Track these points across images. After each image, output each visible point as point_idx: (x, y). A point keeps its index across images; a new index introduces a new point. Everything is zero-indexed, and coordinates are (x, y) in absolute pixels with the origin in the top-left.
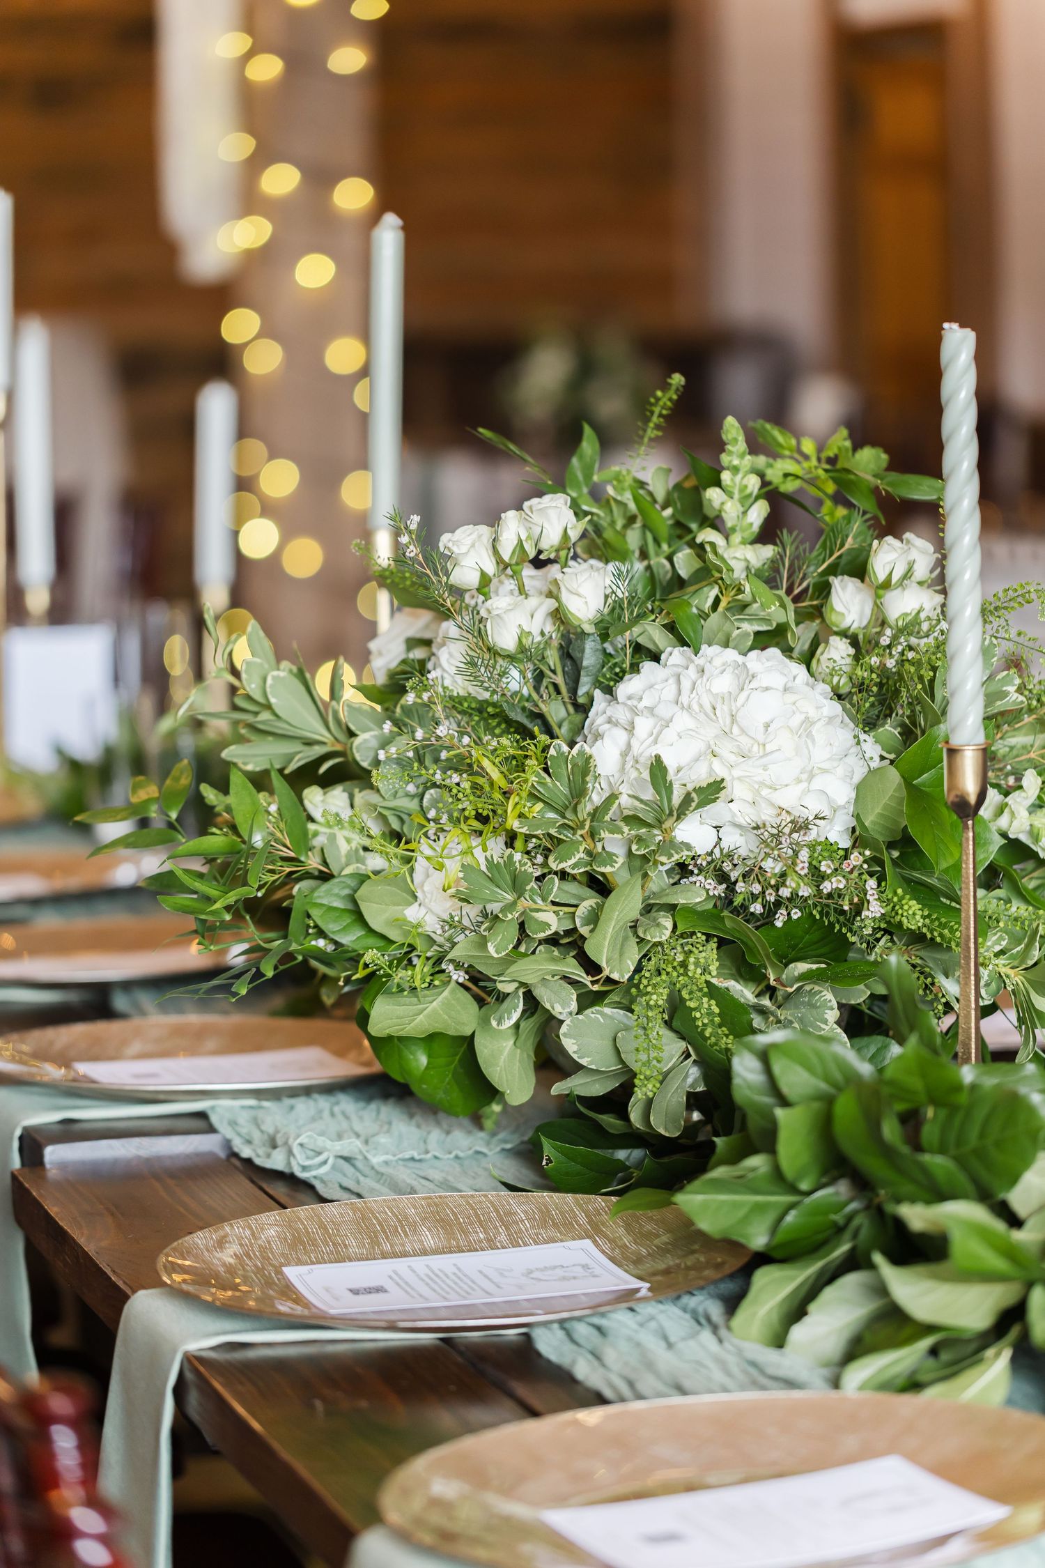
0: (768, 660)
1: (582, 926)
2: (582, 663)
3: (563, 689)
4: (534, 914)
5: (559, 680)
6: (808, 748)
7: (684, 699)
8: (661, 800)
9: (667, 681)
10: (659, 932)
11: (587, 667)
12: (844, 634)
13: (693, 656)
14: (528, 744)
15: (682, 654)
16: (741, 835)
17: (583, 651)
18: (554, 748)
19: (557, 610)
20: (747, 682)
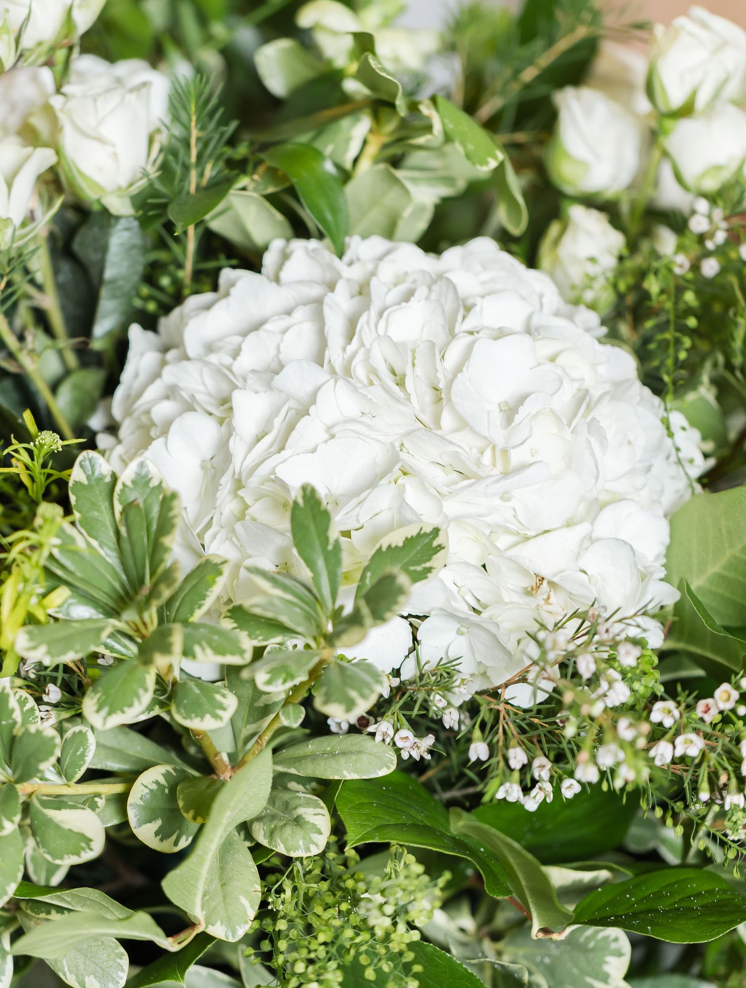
0: (485, 268)
1: (141, 823)
2: (102, 271)
3: (57, 320)
4: (51, 813)
5: (50, 302)
6: (593, 455)
7: (335, 354)
8: (316, 579)
9: (289, 313)
10: (304, 838)
11: (113, 281)
12: (591, 202)
13: (336, 259)
14: (16, 451)
15: (312, 255)
16: (459, 633)
17: (104, 249)
18: (81, 466)
19: (52, 170)
20: (460, 318)
